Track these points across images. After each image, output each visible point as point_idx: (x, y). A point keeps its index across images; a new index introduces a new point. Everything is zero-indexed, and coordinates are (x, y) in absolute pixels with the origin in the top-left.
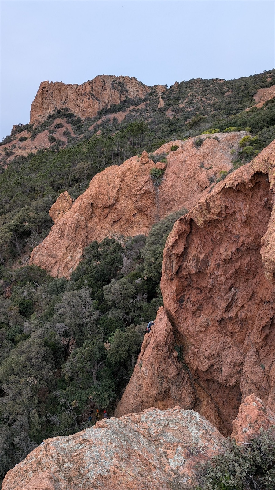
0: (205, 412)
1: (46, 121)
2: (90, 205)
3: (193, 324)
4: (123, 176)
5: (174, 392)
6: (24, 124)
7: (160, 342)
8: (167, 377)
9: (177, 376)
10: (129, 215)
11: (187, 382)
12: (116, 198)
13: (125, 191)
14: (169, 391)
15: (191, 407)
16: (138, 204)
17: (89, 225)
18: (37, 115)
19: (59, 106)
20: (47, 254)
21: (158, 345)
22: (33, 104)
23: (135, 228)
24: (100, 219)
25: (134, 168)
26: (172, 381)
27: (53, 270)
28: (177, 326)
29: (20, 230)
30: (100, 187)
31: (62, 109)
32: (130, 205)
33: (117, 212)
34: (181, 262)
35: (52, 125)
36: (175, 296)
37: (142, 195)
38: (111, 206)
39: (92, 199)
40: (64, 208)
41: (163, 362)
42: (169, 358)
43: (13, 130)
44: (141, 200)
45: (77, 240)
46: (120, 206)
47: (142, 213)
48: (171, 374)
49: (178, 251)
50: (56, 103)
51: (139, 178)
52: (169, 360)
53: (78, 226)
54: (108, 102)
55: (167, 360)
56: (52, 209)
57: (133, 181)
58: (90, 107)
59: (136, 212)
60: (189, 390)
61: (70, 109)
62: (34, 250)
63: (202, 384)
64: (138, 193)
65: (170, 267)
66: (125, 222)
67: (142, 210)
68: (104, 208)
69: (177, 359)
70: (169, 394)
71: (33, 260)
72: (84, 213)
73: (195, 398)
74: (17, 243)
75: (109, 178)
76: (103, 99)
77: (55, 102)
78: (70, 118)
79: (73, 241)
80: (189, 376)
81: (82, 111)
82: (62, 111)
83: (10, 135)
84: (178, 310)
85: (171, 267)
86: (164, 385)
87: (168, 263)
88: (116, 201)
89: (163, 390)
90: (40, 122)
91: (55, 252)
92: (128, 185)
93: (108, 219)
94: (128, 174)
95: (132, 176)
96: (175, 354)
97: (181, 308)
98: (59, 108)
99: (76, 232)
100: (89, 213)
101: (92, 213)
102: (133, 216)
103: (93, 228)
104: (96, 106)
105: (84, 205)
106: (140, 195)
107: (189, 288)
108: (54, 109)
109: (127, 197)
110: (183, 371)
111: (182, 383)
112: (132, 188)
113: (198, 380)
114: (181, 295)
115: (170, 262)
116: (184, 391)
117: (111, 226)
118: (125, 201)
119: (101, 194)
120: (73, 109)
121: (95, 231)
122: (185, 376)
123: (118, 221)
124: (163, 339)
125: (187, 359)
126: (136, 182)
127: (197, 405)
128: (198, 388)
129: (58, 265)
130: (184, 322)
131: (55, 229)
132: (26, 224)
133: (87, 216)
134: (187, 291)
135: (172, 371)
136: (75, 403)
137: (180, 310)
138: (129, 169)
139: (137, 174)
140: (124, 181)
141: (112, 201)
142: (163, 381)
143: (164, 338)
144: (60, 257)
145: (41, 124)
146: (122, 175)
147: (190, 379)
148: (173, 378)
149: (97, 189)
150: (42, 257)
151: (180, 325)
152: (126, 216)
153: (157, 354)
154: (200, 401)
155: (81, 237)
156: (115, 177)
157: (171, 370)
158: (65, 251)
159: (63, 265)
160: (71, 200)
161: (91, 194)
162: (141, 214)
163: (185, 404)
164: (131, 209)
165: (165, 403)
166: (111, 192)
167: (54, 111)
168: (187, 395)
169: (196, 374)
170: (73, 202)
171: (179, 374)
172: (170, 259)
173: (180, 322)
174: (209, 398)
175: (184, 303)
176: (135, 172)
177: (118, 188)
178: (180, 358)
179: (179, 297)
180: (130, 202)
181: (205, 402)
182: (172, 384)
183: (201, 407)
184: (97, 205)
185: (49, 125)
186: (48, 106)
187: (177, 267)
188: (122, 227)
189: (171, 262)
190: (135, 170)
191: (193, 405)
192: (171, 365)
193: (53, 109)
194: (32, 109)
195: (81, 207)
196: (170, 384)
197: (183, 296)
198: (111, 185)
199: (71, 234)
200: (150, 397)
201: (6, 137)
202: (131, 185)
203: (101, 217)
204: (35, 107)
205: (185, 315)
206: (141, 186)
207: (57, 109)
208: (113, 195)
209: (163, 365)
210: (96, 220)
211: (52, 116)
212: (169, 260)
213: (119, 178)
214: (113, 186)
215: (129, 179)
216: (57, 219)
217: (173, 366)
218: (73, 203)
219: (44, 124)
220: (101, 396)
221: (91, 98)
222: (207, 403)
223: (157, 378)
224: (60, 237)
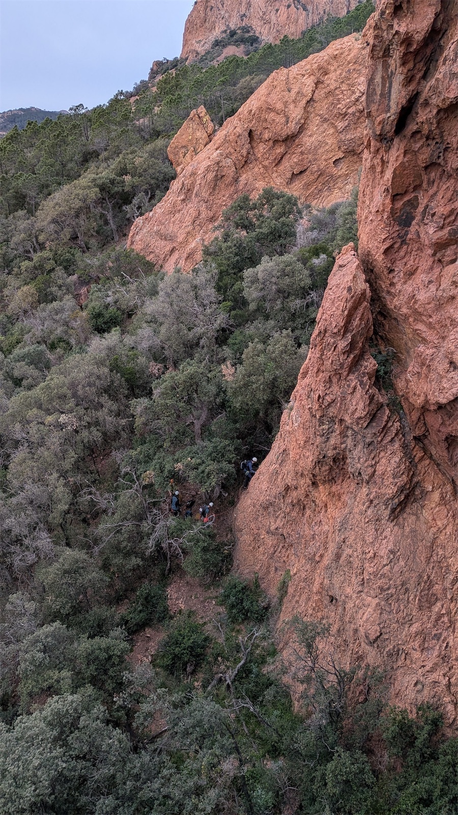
0: (434, 519)
1: (209, 52)
2: (246, 134)
3: (430, 282)
4: (321, 71)
5: (357, 460)
6: (171, 58)
7: (331, 323)
8: (341, 421)
9: (368, 421)
10: (326, 160)
11: (392, 440)
12: (302, 121)
13: (322, 107)
14: (344, 458)
15: (396, 500)
16: (348, 137)
17: (241, 179)
18: (194, 42)
19: (234, 23)
20: (158, 233)
21: (325, 331)
22: (188, 21)
23: (336, 191)
24: (265, 167)
25: (346, 53)
26: (355, 433)
27: (167, 265)
28: (384, 294)
29: (116, 189)
30: (269, 94)
31: (239, 29)
32: (329, 139)
33: (302, 153)
34: (419, 83)
35: (218, 59)
36: (388, 201)
37: (357, 114)
38: (290, 139)
39: (251, 121)
40: (196, 143)
41: (335, 380)
42: (350, 371)
43: (152, 69)
44: (355, 126)
45: (214, 208)
46: (308, 140)
47: (355, 157)
48: (353, 413)
49: (412, 27)
50: (230, 16)
51: (356, 75)
52: (351, 377)
53: (219, 178)
54: (324, 13)
55: (345, 374)
56: (173, 143)
57: (342, 82)
58: (289, 23)
59: (341, 155)
60: (397, 460)
61: (252, 29)
62: (135, 223)
63: (434, 452)
64: (350, 111)
65: (382, 95)
66: (316, 176)
67: (353, 151)
68: (276, 142)
69: (374, 379)
70: (345, 467)
71: (132, 243)
72: (232, 151)
73: (411, 480)
74: (109, 217)
75: (291, 77)
76: (315, 7)
77: (227, 15)
78: (252, 45)
79: (207, 208)
80: (402, 427)
81: (275, 30)
82: (239, 31)
83: (147, 79)
84: (391, 247)
85: (386, 95)
86: (332, 441)
87: (378, 79)
88: (302, 129)
89: (330, 453)
90: (197, 53)
91: (171, 229)
92: (330, 93)
93: (281, 168)
94: (332, 68)
95: (340, 71)
96: (370, 364)
97: (404, 242)
98: (233, 27)
99: (214, 189)
100: (244, 152)
101: (249, 153)
102: (334, 162)
103: (250, 185)
104: (300, 21)
105: (235, 134)
106: (353, 114)
107: (433, 174)
108: (225, 28)
109: (326, 120)
110: (387, 412)
111: (379, 439)
112: (338, 100)
113: (426, 441)
114: (406, 199)
115: (383, 78)
116: (384, 460)
117: (287, 183)
118: (322, 129)
119: (270, 109)
120: (259, 29)
121: (253, 191)
122: (390, 424)
123: (301, 172)
124: (339, 312)
125: (400, 384)
126: (348, 84)
127: (415, 501)
128: (421, 459)
129: (176, 255)
130: (405, 283)
131: (175, 185)
132: (127, 178)
133: (240, 158)
134: (425, 185)
135: (357, 404)
136: (150, 475)
137: (400, 248)
138: (335, 57)
139: (353, 67)
140: (322, 83)
141: (292, 127)
142: (330, 431)
143: (343, 311)
144: (180, 239)
145: (199, 57)
146: (319, 69)
147: (404, 436)
148: (358, 424)
149: (263, 98)
150: (148, 239)
151: (393, 291)
152: (320, 162)
153: (321, 358)
154: (422, 492)
155: (224, 201)
156: (303, 75)
157: (354, 404)
158: (190, 228)
159: (185, 255)
160: (211, 124)
161: (251, 111)
162: (351, 159)
163: (383, 491)
164: (333, 147)
165: (334, 489)
166: (292, 106)
167: (225, 31)
168: (389, 469)
169: (420, 424)
170: (215, 131)
171: (373, 417)
172: (386, 66)
173: (395, 281)
174: (449, 487)
175: (413, 229)
176: (349, 63)
177: (308, 98)
178: (382, 380)
179: (399, 204)
180: (332, 131)
181: (436, 496)
182: (354, 440)
183: (423, 507)
184: (260, 134)
185: (214, 59)
186: (214, 22)
187: (403, 93)
188: (310, 187)
189: (388, 79)
190: (349, 58)
191: (402, 497)
192: (355, 388)
193: (223, 28)
194: (187, 29)
195: (228, 139)
196: (349, 442)
197: (413, 203)
198: (295, 90)
199: (205, 195)
200: (302, 475)
201: (141, 82)
202: (337, 92)
203: (266, 163)
204: (192, 27)
205: (411, 262)
206: (358, 94)
207: (230, 29)
208: (296, 113)
209: (335, 388)
210: (256, 169)
211: (221, 42)
212: (380, 68)
213: (312, 77)
214: (298, 93)
215: (334, 78)
216: (182, 166)
217: (359, 391)
218: (216, 134)
219: (204, 57)
220: (201, 468)
221: (293, 5)
222: (442, 498)
223: (318, 423)
224: (183, 200)
